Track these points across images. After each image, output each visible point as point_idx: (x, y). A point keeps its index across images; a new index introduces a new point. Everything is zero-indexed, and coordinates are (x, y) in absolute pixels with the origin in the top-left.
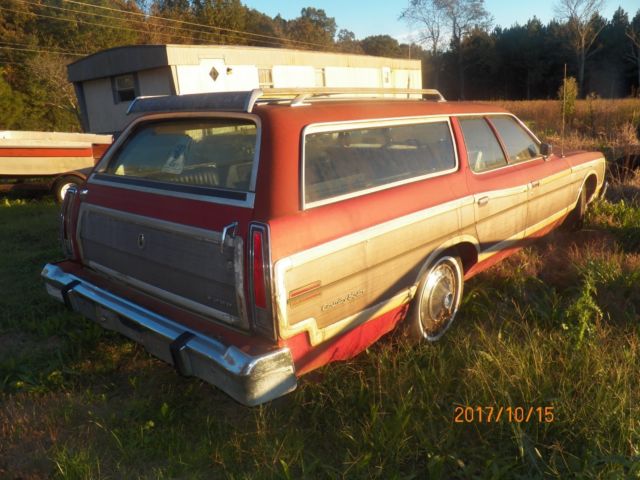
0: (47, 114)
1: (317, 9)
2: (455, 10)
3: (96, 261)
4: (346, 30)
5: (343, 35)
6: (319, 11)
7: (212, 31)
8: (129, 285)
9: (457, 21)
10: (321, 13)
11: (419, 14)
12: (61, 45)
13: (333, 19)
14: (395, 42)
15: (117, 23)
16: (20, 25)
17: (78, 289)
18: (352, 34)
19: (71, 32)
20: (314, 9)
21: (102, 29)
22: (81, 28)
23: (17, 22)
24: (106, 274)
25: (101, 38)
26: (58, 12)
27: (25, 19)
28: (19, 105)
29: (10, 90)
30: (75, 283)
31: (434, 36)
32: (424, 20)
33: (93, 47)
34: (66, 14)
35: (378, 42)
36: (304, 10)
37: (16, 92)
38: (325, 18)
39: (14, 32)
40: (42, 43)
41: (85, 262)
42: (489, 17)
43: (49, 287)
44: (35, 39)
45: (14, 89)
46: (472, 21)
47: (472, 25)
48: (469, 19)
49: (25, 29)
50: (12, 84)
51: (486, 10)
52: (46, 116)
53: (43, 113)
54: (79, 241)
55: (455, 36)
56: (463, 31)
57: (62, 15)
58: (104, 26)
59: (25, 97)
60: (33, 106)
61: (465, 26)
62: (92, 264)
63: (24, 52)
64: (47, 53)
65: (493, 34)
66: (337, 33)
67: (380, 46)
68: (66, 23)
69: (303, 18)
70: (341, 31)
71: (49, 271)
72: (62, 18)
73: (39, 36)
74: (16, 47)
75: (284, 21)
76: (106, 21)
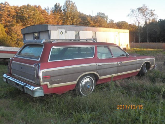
0: (16, 42)
1: (102, 13)
2: (145, 14)
3: (14, 73)
4: (111, 20)
5: (110, 21)
6: (103, 13)
7: (68, 19)
8: (19, 78)
9: (146, 17)
10: (103, 14)
11: (133, 15)
12: (22, 22)
13: (107, 16)
14: (127, 23)
15: (40, 16)
16: (11, 17)
17: (9, 78)
18: (113, 21)
19: (26, 19)
20: (101, 13)
21: (35, 18)
22: (29, 18)
23: (11, 16)
24: (15, 76)
25: (34, 20)
26: (23, 13)
27: (13, 15)
28: (9, 40)
29: (6, 35)
30: (9, 77)
31: (139, 22)
32: (135, 17)
33: (32, 23)
34: (25, 13)
35: (122, 23)
36: (98, 13)
37: (8, 36)
38: (105, 16)
39: (10, 19)
40: (17, 22)
41: (12, 74)
42: (157, 16)
43: (4, 79)
44: (15, 21)
45: (8, 35)
46: (151, 17)
47: (151, 18)
48: (150, 16)
49: (13, 18)
50: (7, 33)
51: (155, 14)
52: (16, 43)
53: (15, 42)
54: (11, 69)
55: (145, 22)
56: (148, 20)
57: (24, 14)
58: (35, 17)
59: (11, 37)
60: (13, 40)
61: (148, 19)
62: (13, 74)
63: (12, 24)
64: (18, 25)
65: (159, 21)
66: (108, 20)
67: (122, 24)
68: (24, 16)
69: (98, 15)
70: (110, 20)
71: (4, 75)
72: (24, 15)
73: (17, 20)
74: (10, 23)
75: (92, 16)
76: (36, 16)
